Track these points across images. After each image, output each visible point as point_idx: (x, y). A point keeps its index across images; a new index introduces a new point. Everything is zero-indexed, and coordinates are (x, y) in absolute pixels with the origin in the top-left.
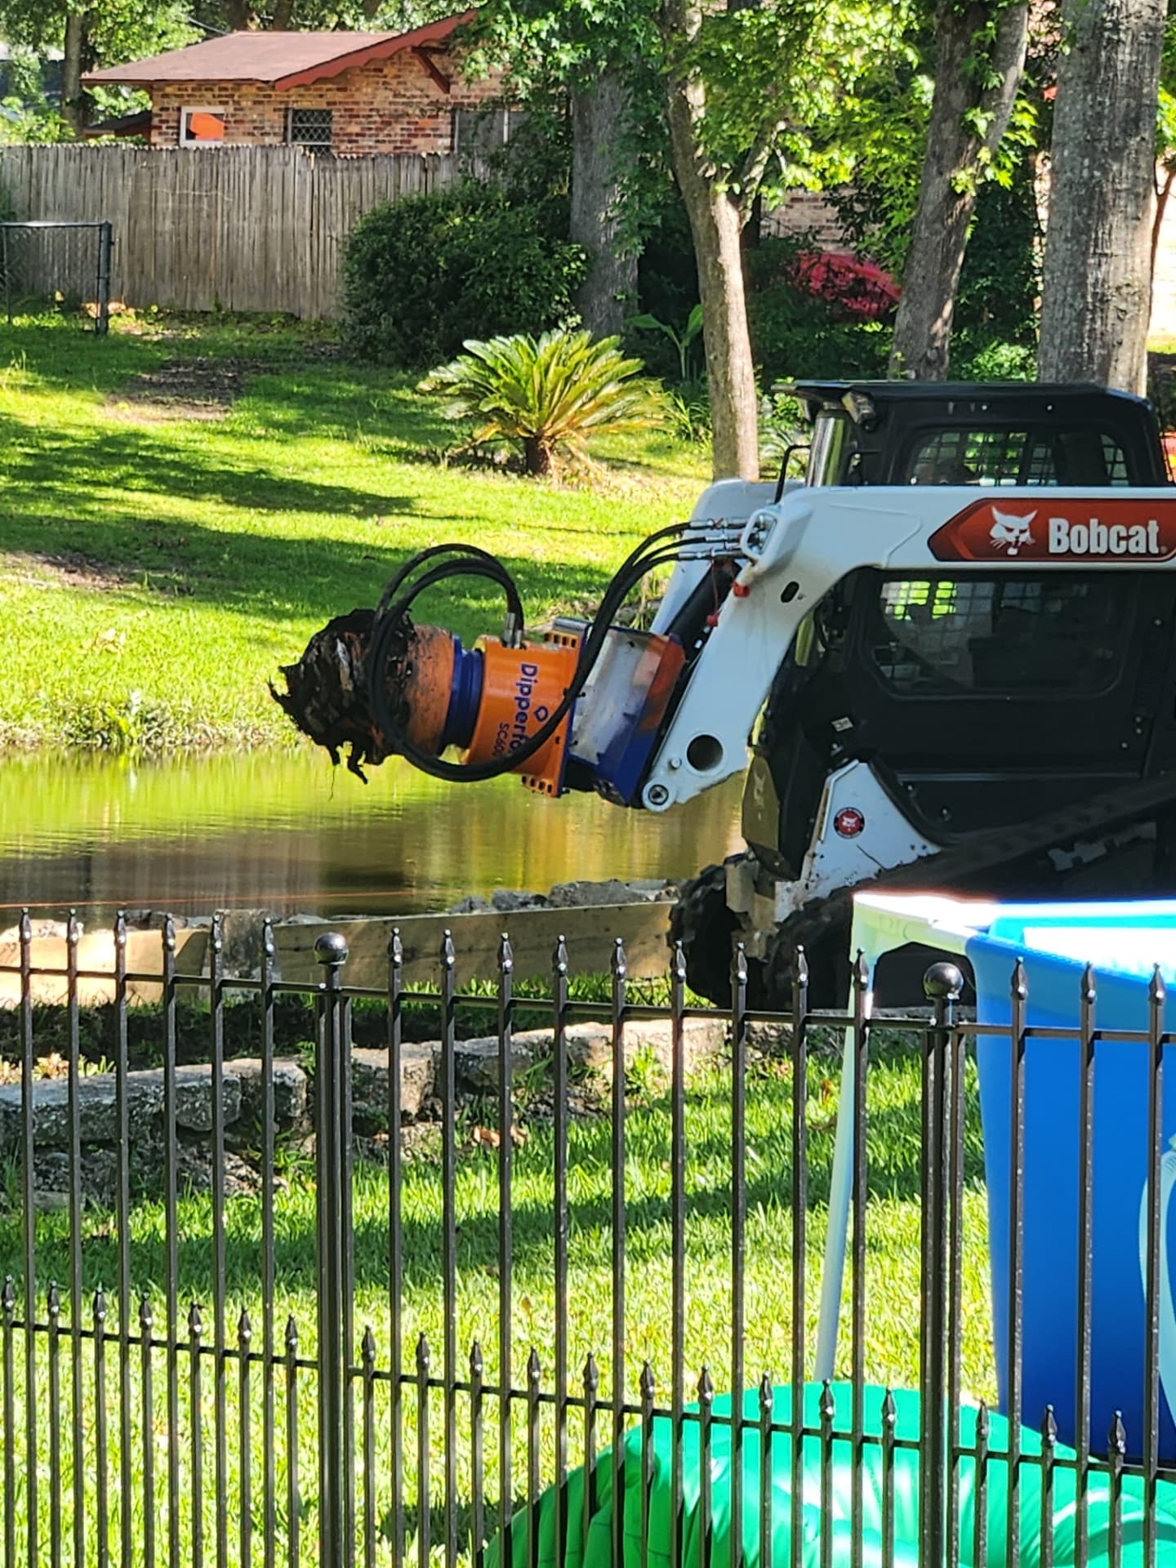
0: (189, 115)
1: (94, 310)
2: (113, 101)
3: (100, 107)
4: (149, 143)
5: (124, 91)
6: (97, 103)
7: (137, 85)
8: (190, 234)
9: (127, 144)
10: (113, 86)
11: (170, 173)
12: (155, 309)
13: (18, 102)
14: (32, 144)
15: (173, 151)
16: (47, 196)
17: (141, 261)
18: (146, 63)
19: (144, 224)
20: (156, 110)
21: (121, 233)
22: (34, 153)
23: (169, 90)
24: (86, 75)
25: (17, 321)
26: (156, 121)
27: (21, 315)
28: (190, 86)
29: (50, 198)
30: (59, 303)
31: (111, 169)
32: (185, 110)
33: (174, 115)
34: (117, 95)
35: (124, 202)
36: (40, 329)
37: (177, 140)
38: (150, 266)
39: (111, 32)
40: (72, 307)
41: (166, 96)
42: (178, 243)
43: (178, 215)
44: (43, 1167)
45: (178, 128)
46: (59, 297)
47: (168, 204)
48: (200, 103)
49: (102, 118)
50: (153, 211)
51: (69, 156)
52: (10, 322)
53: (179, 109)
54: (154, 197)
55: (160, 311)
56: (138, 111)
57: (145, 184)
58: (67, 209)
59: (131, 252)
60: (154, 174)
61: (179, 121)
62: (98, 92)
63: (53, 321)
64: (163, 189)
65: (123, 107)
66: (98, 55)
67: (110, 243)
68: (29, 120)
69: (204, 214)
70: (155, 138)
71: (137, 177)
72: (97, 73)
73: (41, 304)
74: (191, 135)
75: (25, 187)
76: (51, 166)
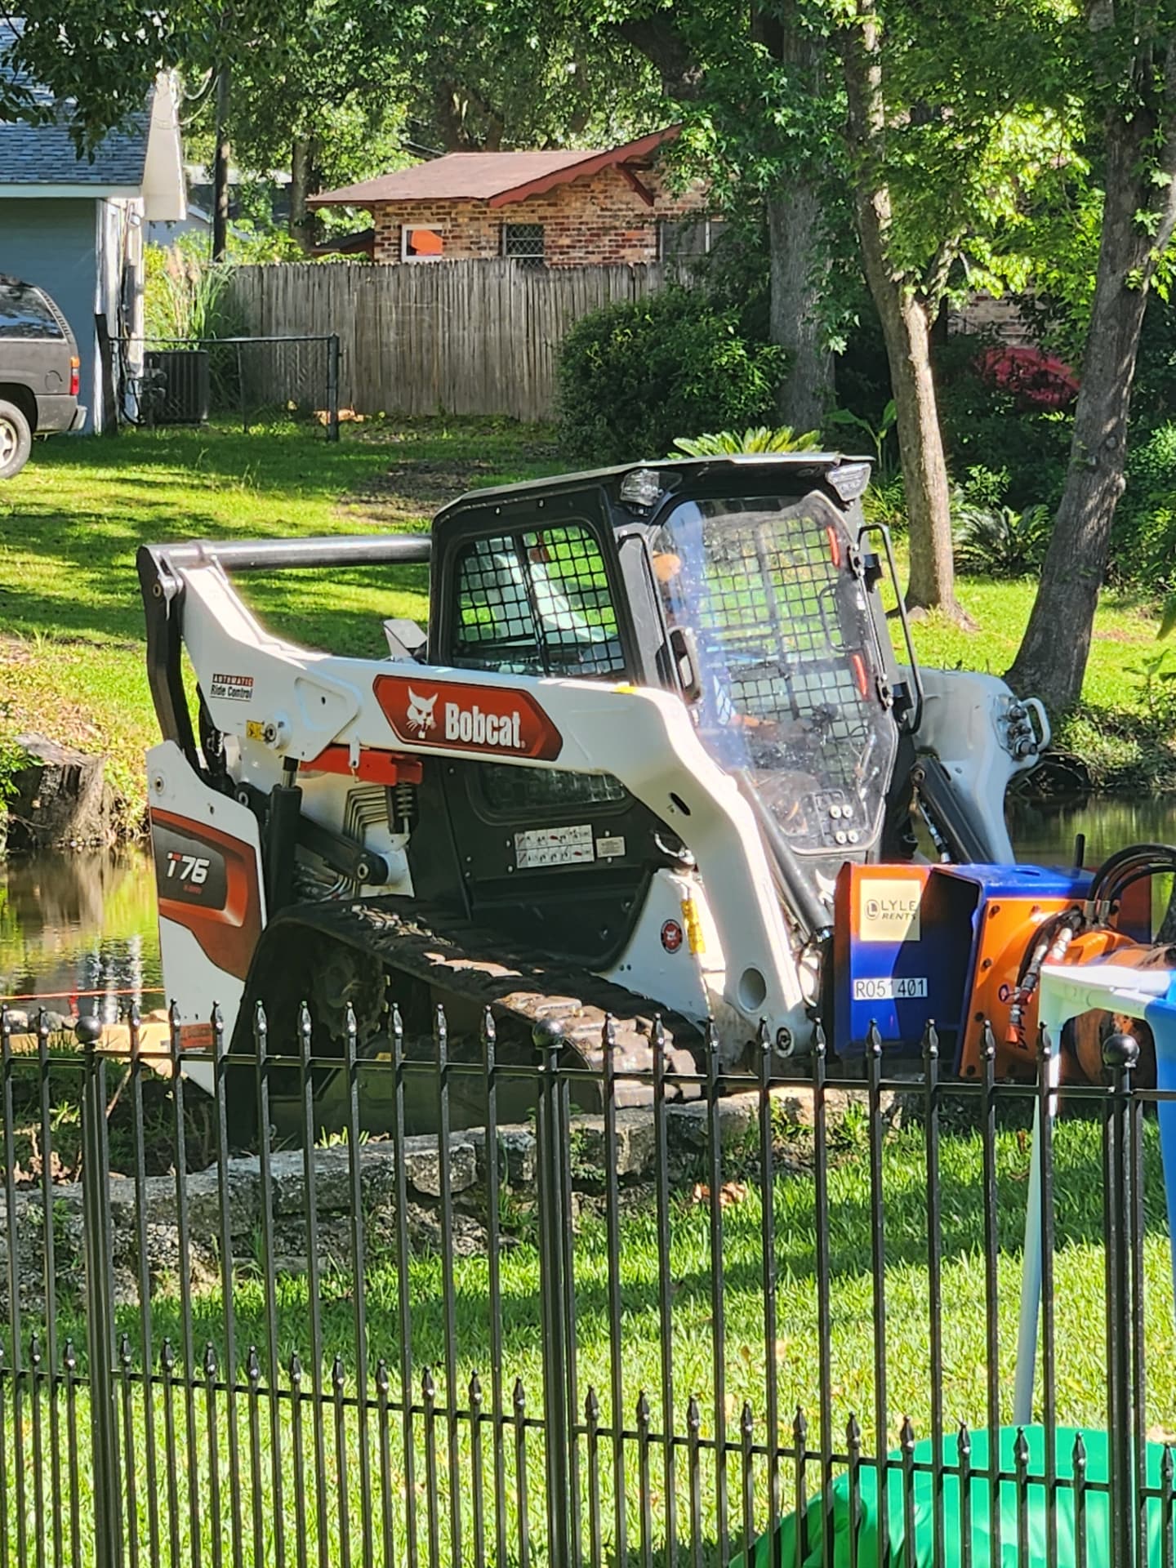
0: (410, 233)
1: (324, 417)
2: (338, 221)
3: (328, 227)
4: (371, 258)
5: (349, 211)
6: (323, 222)
7: (361, 205)
8: (414, 344)
9: (353, 259)
10: (338, 207)
11: (392, 287)
12: (382, 414)
13: (249, 223)
14: (263, 263)
15: (395, 267)
16: (278, 312)
17: (368, 369)
18: (369, 185)
19: (370, 335)
20: (378, 229)
21: (349, 344)
22: (265, 272)
23: (389, 209)
24: (312, 198)
25: (253, 430)
26: (378, 238)
27: (256, 424)
28: (409, 205)
29: (281, 314)
30: (292, 412)
31: (337, 285)
32: (406, 228)
33: (396, 233)
34: (342, 214)
35: (351, 315)
36: (275, 437)
37: (399, 256)
38: (377, 375)
39: (335, 156)
40: (304, 415)
41: (387, 215)
42: (403, 353)
43: (401, 326)
44: (290, 1234)
45: (400, 245)
46: (291, 406)
47: (391, 316)
48: (419, 221)
49: (329, 237)
50: (378, 324)
51: (297, 275)
52: (246, 431)
53: (400, 227)
54: (378, 309)
55: (387, 417)
56: (362, 229)
57: (370, 298)
58: (297, 324)
59: (358, 361)
60: (378, 288)
61: (400, 238)
62: (324, 213)
63: (287, 429)
64: (387, 303)
65: (348, 226)
66: (324, 178)
67: (338, 355)
68: (258, 240)
69: (426, 325)
70: (378, 255)
71: (362, 292)
72: (324, 196)
73: (277, 412)
74: (412, 251)
75: (257, 304)
76: (281, 282)
